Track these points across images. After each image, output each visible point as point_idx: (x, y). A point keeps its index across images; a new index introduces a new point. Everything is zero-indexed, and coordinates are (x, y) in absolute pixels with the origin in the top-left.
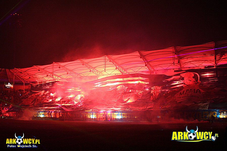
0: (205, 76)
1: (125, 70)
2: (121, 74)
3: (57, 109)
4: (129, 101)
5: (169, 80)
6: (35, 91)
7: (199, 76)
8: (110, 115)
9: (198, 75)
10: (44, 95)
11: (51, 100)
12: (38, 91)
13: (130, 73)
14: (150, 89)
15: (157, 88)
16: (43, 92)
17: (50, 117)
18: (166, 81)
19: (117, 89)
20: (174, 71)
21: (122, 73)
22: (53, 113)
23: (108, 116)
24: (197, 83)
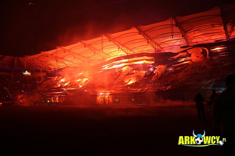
0: (215, 50)
1: (131, 50)
2: (126, 55)
3: (62, 94)
4: (130, 83)
5: (175, 57)
6: (50, 78)
7: (208, 52)
8: (108, 99)
9: (207, 50)
10: (56, 80)
11: (59, 86)
12: (52, 78)
13: (135, 53)
14: (154, 69)
15: (162, 67)
16: (56, 77)
17: (55, 102)
18: (172, 58)
19: (122, 71)
20: (181, 47)
21: (128, 54)
22: (57, 98)
23: (106, 99)
24: (205, 59)
